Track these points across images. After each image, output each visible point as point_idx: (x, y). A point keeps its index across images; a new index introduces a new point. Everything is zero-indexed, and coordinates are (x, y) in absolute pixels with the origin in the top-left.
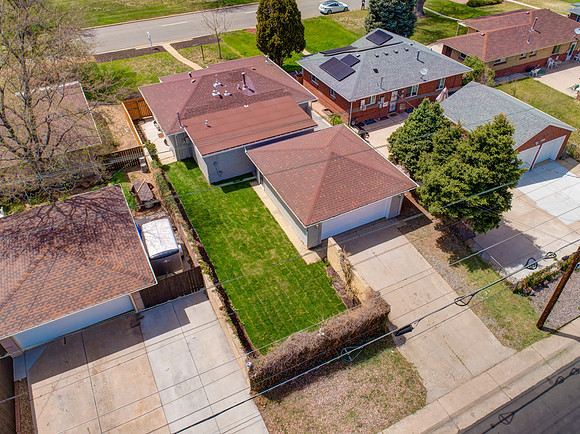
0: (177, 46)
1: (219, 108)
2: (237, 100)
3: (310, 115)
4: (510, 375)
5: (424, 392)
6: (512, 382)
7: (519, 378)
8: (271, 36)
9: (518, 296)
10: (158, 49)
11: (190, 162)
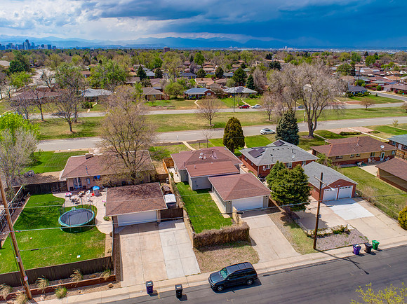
0: (189, 143)
1: (201, 162)
2: (209, 160)
3: (239, 169)
4: (296, 260)
5: (258, 260)
6: (295, 263)
7: (299, 262)
8: (229, 139)
9: (309, 238)
10: (180, 143)
11: (186, 183)
